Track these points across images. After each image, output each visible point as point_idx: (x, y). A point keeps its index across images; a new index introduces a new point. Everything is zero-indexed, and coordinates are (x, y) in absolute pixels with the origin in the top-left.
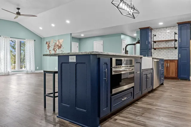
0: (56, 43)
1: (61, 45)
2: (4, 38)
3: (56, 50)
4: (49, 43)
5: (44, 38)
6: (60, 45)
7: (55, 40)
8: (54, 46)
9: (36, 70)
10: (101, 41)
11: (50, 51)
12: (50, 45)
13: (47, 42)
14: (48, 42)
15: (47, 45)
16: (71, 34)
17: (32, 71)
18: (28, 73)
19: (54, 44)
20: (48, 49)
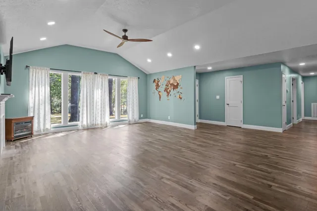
0: (169, 81)
1: (178, 84)
2: (101, 76)
3: (170, 91)
4: (158, 82)
6: (176, 84)
7: (168, 77)
8: (166, 85)
9: (140, 118)
10: (240, 76)
11: (159, 92)
12: (159, 83)
13: (155, 80)
14: (157, 80)
15: (155, 84)
16: (195, 67)
17: (135, 121)
18: (131, 123)
19: (165, 83)
20: (156, 89)
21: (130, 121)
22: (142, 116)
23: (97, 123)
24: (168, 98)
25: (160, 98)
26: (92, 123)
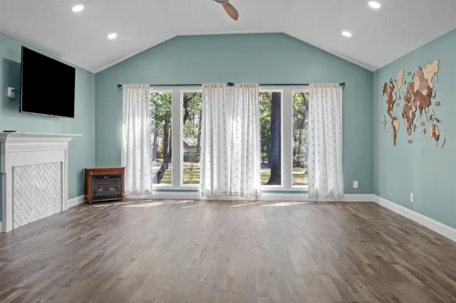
0: (412, 85)
1: (430, 90)
3: (414, 114)
4: (392, 89)
5: (378, 71)
6: (425, 92)
7: (410, 74)
8: (406, 99)
11: (394, 119)
12: (393, 94)
13: (385, 86)
14: (389, 84)
15: (386, 98)
18: (318, 200)
19: (405, 89)
20: (389, 112)
21: (317, 196)
22: (356, 184)
23: (233, 191)
24: (410, 138)
25: (395, 137)
26: (223, 189)
